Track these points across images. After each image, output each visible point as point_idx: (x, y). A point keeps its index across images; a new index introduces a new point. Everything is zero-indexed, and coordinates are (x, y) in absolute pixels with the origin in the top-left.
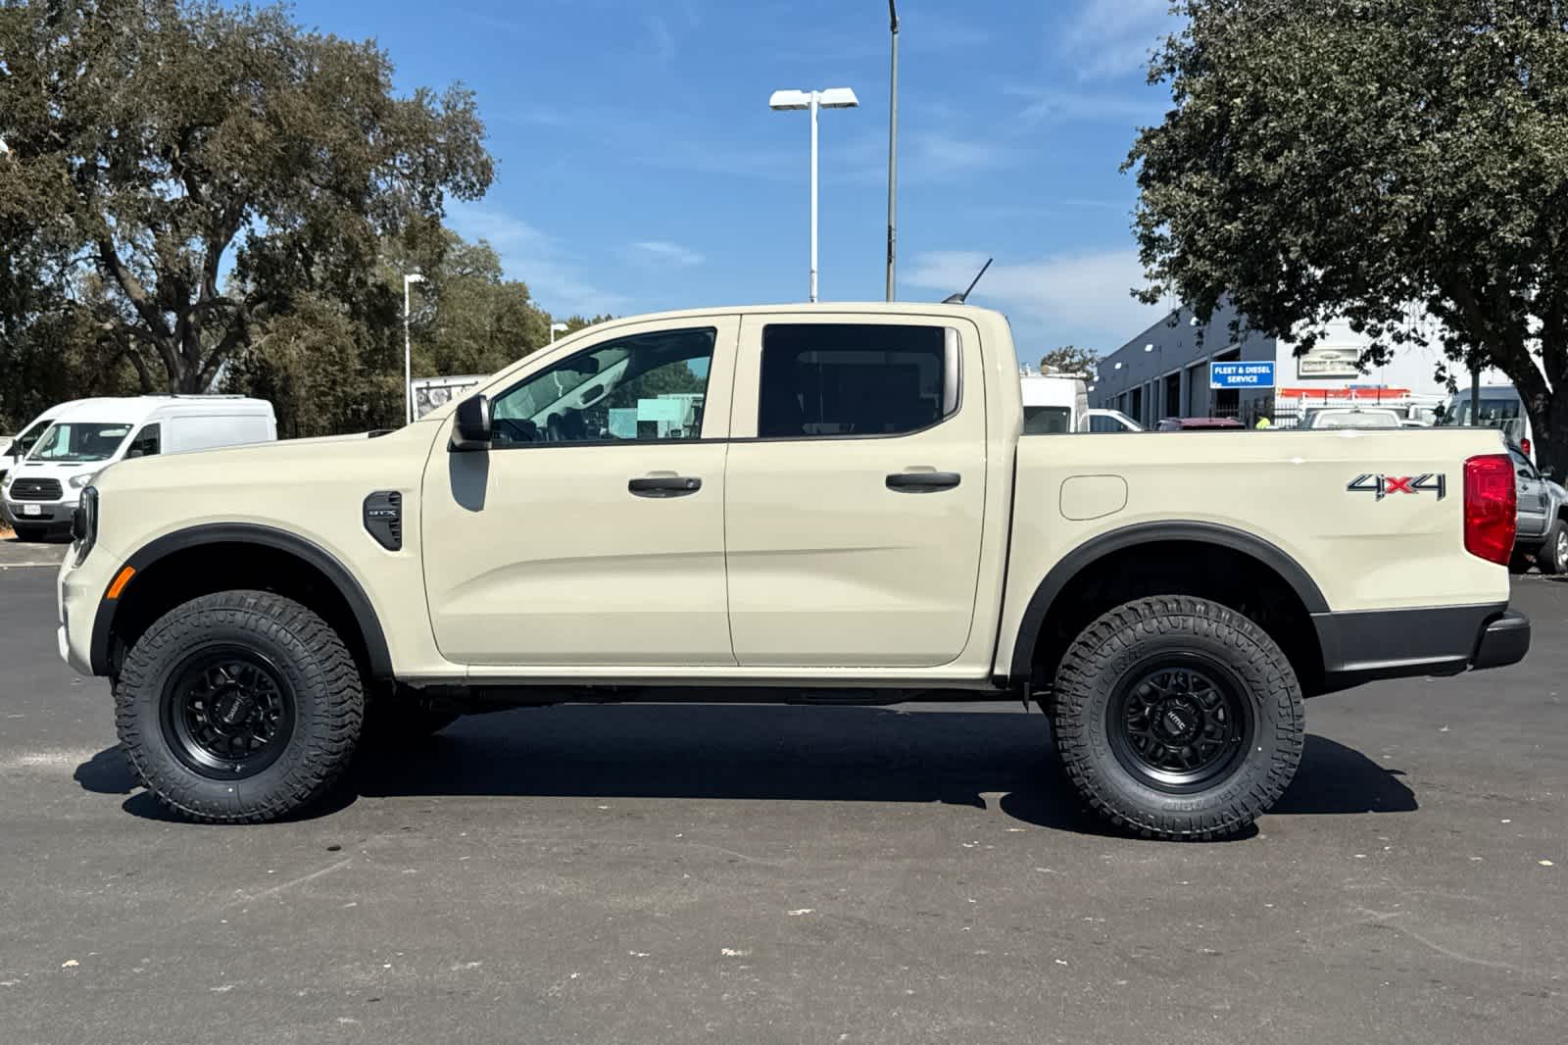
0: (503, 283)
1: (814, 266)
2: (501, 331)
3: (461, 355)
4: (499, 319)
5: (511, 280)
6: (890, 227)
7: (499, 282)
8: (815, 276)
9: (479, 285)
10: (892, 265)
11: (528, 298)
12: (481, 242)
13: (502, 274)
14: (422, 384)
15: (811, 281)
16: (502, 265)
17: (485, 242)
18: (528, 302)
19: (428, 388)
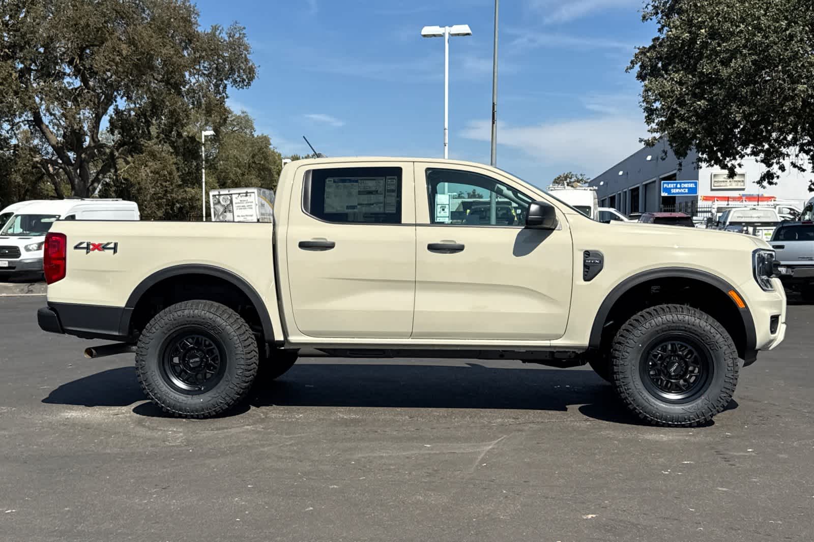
0: (255, 136)
1: (446, 126)
2: (254, 162)
3: (232, 176)
4: (253, 157)
5: (260, 135)
6: (493, 103)
7: (253, 136)
8: (447, 131)
9: (242, 137)
10: (494, 125)
11: (270, 144)
12: (243, 113)
13: (255, 131)
14: (216, 193)
15: (444, 134)
16: (255, 126)
17: (245, 112)
18: (270, 147)
19: (219, 195)
